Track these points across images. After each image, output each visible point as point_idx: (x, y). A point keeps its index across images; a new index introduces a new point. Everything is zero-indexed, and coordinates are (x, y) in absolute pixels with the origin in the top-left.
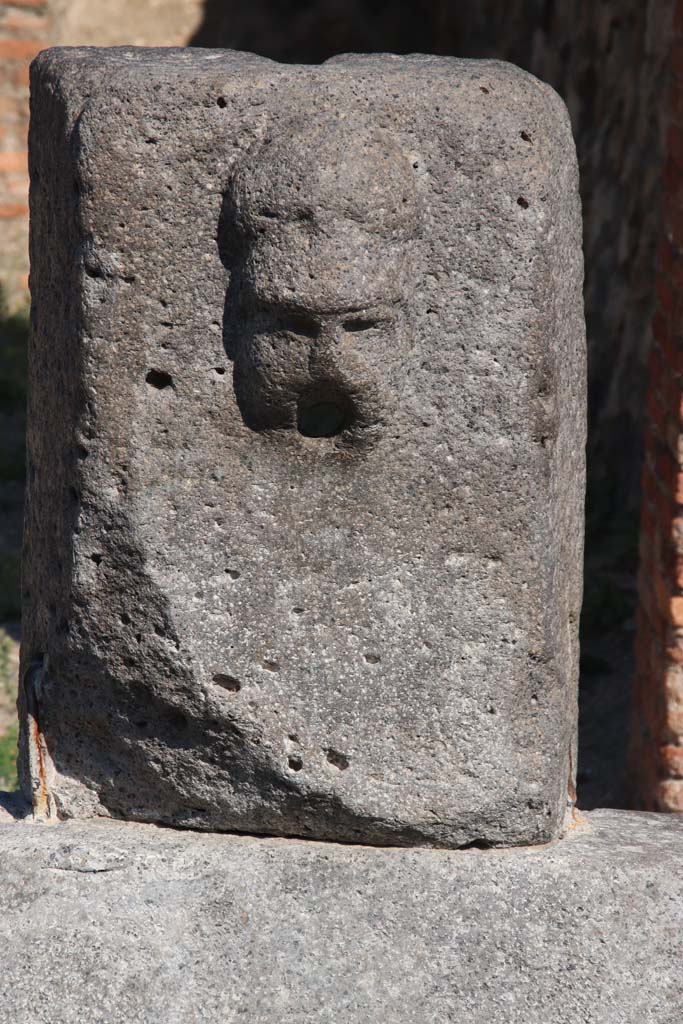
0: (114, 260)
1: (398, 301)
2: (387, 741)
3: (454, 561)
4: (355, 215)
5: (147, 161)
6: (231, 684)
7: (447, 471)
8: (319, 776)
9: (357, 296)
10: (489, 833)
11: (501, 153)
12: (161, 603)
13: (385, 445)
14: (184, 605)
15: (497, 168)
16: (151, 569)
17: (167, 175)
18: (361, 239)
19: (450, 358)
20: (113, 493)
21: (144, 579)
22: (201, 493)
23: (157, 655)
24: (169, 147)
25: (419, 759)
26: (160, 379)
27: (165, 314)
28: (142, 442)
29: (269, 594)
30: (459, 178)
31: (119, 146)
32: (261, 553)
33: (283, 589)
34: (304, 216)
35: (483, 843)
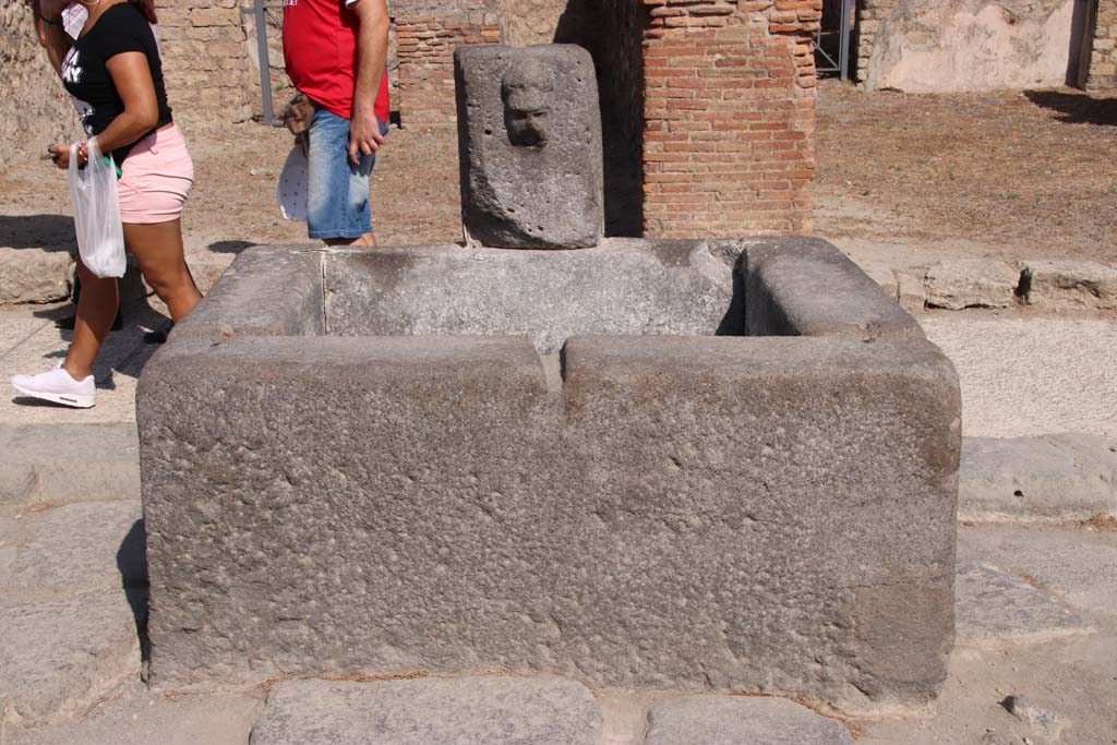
0: (475, 102)
1: (548, 108)
2: (553, 224)
3: (568, 176)
4: (535, 86)
5: (481, 75)
6: (512, 211)
7: (564, 152)
8: (536, 233)
9: (536, 107)
10: (580, 245)
11: (572, 67)
12: (493, 191)
13: (547, 146)
14: (499, 191)
15: (572, 71)
16: (489, 182)
17: (486, 78)
18: (536, 92)
19: (563, 122)
20: (479, 163)
21: (488, 185)
22: (501, 162)
23: (493, 205)
24: (487, 71)
25: (563, 227)
26: (488, 132)
27: (488, 115)
28: (484, 149)
29: (520, 187)
30: (563, 75)
31: (474, 71)
32: (518, 176)
33: (524, 185)
34: (522, 86)
35: (579, 248)
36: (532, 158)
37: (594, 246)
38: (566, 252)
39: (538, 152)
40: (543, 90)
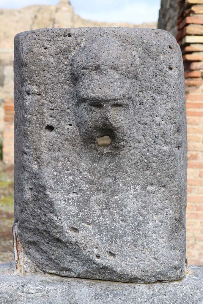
0: (34, 89)
1: (130, 98)
2: (128, 249)
3: (150, 188)
4: (114, 68)
5: (45, 55)
6: (75, 230)
7: (147, 158)
8: (107, 261)
9: (116, 95)
10: (162, 278)
11: (163, 52)
12: (51, 203)
13: (126, 149)
14: (60, 204)
15: (162, 57)
16: (48, 192)
17: (52, 60)
18: (117, 76)
19: (148, 120)
20: (36, 167)
21: (46, 196)
22: (64, 166)
23: (51, 221)
24: (53, 50)
25: (140, 255)
26: (50, 128)
27: (52, 106)
28: (44, 150)
29: (88, 200)
30: (149, 60)
31: (35, 50)
32: (85, 186)
33: (93, 198)
34: (97, 68)
35: (160, 281)
36: (105, 163)
37: (179, 279)
38: (142, 287)
39: (114, 156)
40: (126, 75)
